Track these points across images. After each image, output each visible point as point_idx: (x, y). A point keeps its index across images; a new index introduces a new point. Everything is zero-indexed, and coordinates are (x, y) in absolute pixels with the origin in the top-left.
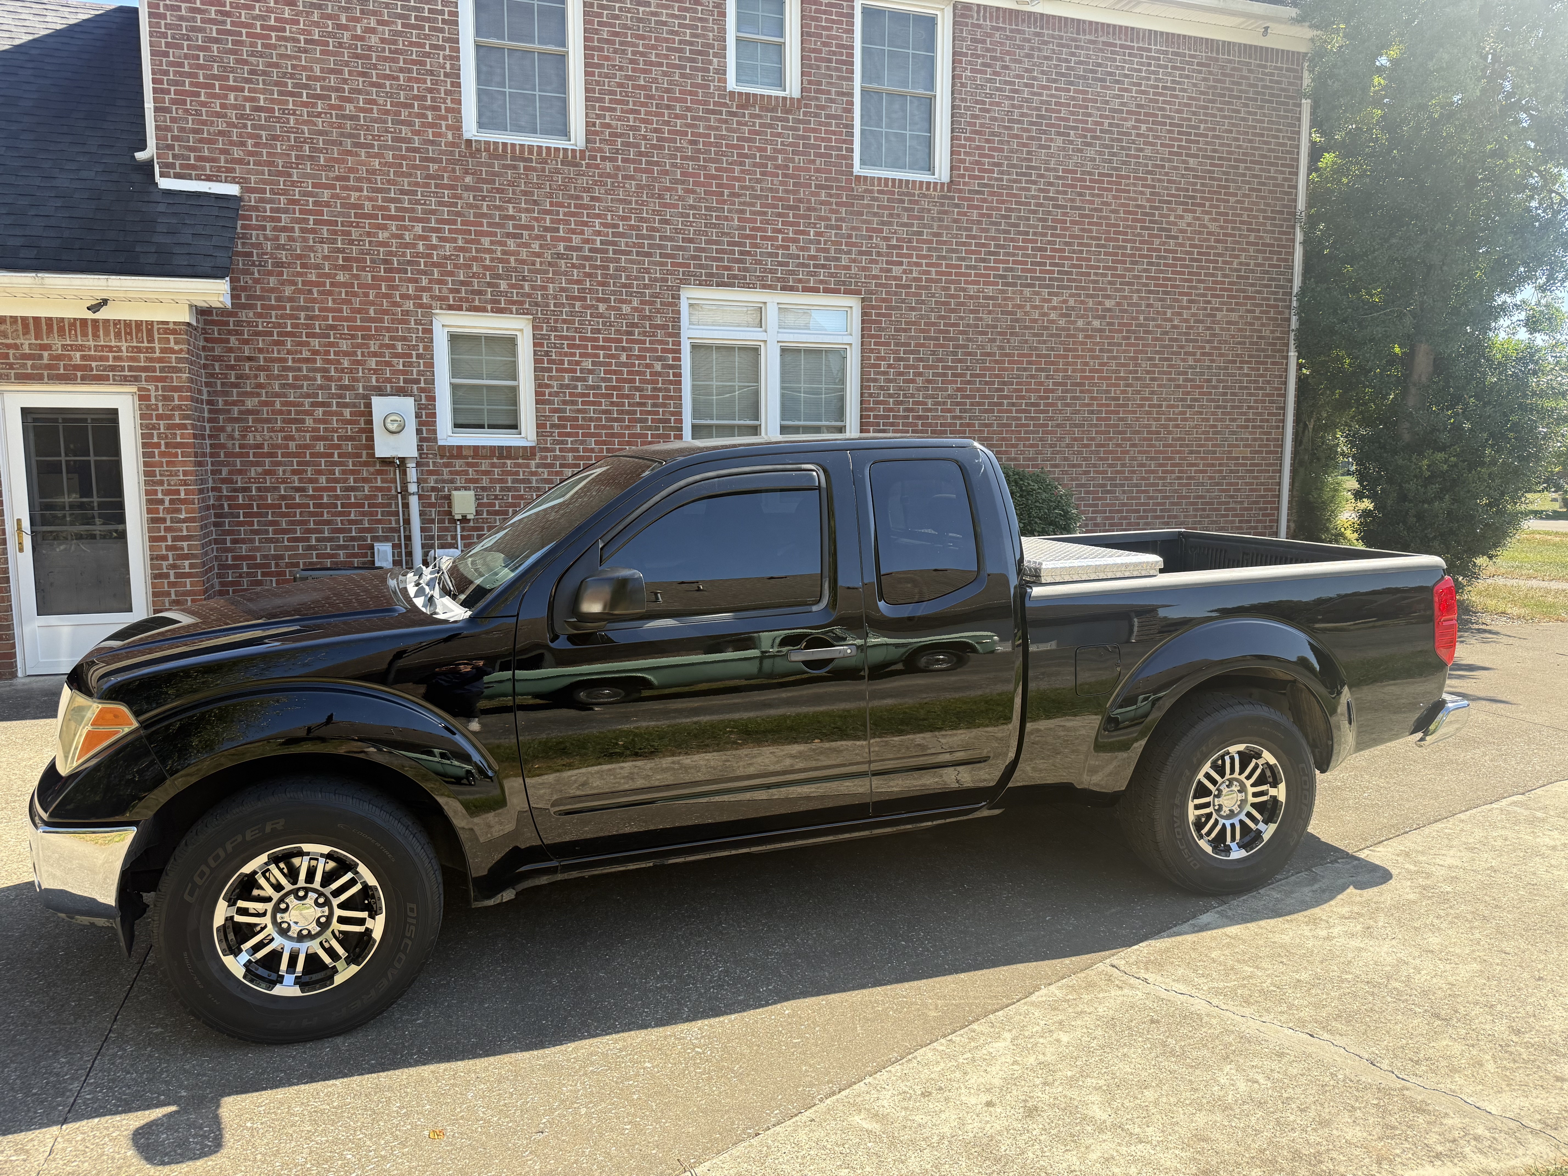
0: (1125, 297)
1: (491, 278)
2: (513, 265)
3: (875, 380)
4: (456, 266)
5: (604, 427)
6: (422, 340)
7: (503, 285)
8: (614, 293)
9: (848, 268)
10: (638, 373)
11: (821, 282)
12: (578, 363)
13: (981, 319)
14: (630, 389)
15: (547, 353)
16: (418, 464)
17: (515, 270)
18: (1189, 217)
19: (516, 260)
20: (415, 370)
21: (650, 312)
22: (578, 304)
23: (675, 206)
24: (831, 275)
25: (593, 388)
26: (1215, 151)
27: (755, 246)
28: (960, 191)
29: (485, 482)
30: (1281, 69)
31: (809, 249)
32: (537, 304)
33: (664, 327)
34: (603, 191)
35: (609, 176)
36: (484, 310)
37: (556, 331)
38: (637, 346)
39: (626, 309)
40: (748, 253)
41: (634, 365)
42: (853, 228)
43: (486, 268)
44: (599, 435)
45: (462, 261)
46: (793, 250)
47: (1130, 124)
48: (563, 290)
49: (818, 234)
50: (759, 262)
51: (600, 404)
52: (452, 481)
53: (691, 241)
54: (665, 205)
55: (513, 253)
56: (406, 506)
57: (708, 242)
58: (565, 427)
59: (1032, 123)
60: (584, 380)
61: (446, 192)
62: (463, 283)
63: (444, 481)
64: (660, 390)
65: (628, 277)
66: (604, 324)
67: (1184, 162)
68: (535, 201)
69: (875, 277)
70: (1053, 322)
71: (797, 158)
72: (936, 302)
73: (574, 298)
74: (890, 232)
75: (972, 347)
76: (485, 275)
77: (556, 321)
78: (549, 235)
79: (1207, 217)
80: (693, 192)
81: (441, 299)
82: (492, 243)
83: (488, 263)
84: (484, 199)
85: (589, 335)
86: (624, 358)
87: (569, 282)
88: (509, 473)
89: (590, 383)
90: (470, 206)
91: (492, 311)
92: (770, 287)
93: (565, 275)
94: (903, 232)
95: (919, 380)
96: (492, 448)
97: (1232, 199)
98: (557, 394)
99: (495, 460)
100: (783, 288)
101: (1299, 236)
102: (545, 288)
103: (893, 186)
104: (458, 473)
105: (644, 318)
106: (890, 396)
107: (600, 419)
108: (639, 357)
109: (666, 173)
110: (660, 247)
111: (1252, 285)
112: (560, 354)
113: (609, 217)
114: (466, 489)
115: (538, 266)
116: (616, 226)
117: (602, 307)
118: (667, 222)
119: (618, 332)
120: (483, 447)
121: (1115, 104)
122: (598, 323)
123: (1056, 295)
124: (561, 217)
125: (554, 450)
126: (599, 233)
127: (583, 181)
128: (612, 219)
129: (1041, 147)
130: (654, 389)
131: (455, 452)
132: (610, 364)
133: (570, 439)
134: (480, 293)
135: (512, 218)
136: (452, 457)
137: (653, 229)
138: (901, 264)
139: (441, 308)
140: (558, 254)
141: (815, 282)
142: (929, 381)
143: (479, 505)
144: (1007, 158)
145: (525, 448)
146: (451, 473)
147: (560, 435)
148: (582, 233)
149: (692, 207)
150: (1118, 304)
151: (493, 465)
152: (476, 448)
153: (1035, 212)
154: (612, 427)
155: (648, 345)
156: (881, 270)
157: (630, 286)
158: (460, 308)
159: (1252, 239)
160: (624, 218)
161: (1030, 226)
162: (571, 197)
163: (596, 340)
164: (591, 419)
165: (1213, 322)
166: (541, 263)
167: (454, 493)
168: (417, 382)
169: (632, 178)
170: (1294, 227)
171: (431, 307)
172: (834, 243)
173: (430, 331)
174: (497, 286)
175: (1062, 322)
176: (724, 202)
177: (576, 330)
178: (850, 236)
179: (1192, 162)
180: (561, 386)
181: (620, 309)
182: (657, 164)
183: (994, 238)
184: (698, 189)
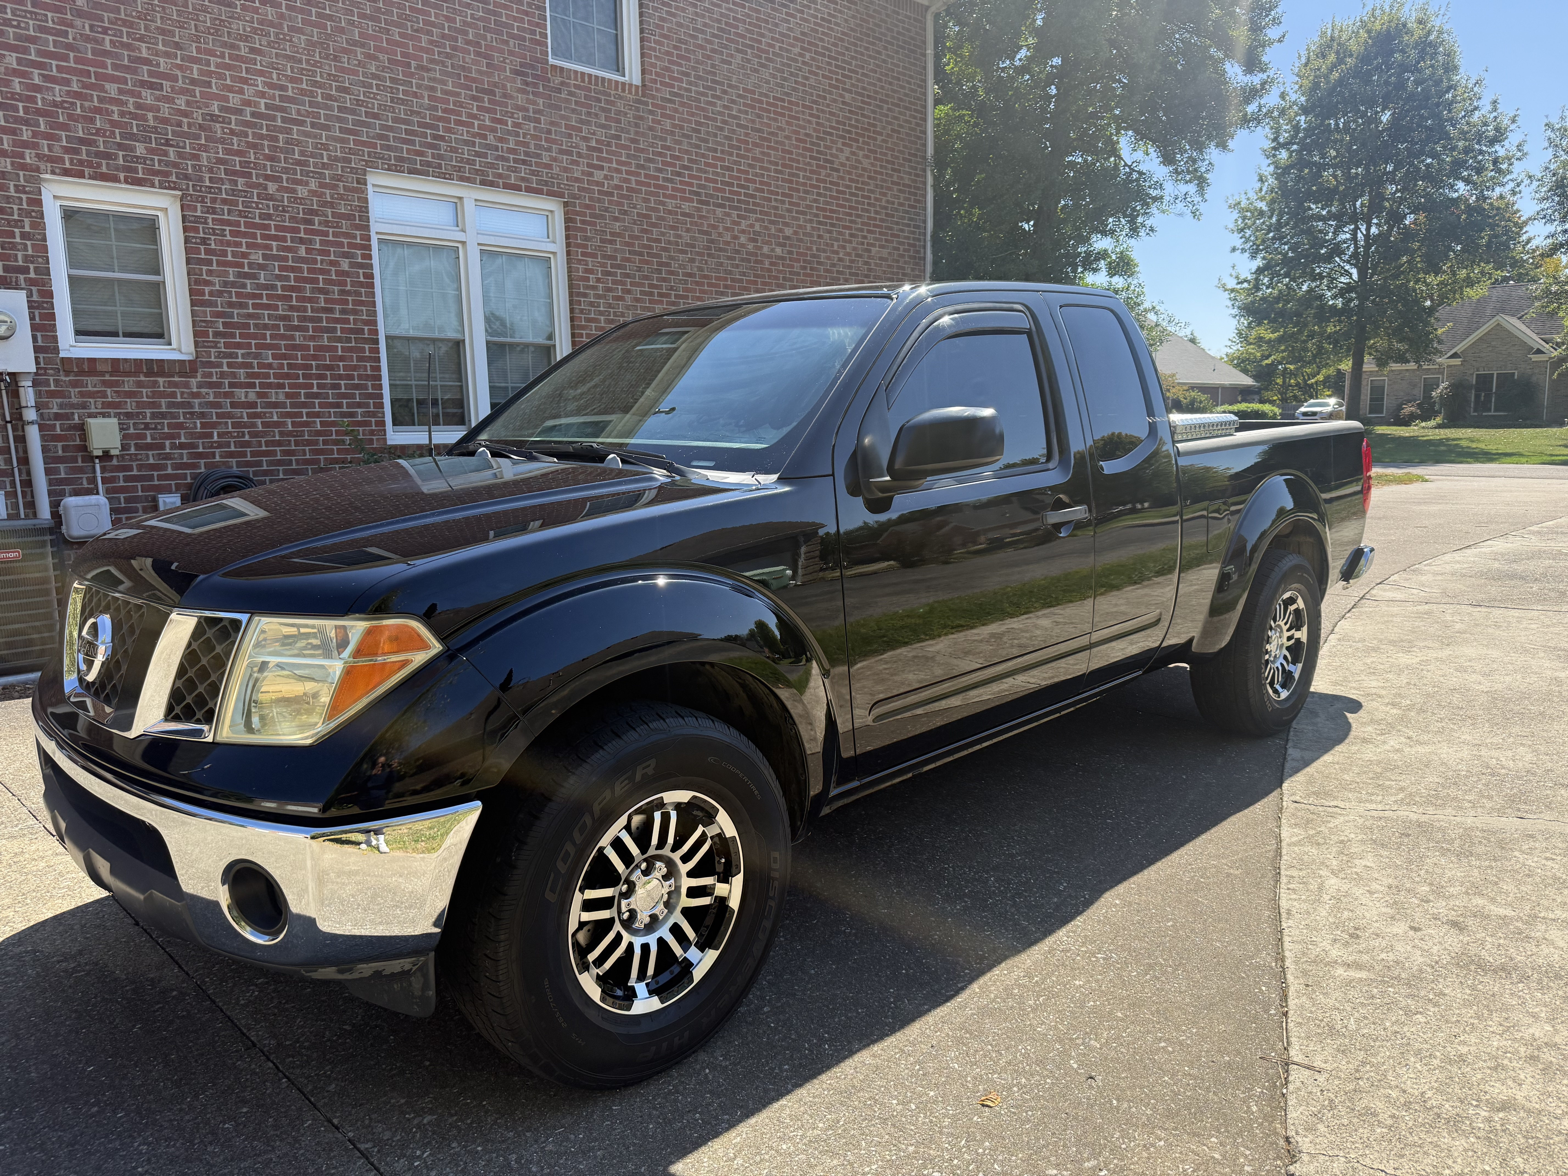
0: (800, 227)
1: (122, 138)
2: (151, 123)
3: (585, 295)
4: (71, 117)
5: (283, 337)
6: (28, 214)
7: (140, 149)
8: (286, 170)
9: (549, 166)
10: (322, 271)
11: (523, 179)
12: (245, 255)
13: (680, 237)
14: (313, 290)
15: (204, 241)
16: (35, 384)
17: (155, 130)
18: (847, 150)
19: (155, 118)
20: (20, 255)
21: (332, 197)
22: (241, 181)
23: (355, 73)
24: (533, 173)
25: (266, 287)
26: (864, 88)
27: (449, 130)
28: (653, 97)
29: (130, 406)
30: (910, 18)
31: (507, 141)
32: (187, 177)
33: (349, 217)
34: (264, 43)
35: (271, 24)
36: (115, 179)
37: (214, 213)
38: (318, 238)
39: (302, 191)
40: (442, 138)
41: (315, 261)
42: (552, 123)
43: (114, 124)
44: (277, 347)
45: (79, 111)
46: (491, 139)
47: (797, 50)
48: (220, 161)
49: (517, 125)
50: (454, 150)
51: (276, 308)
52: (84, 406)
53: (376, 116)
54: (343, 70)
55: (150, 109)
56: (21, 440)
57: (396, 120)
58: (233, 336)
59: (714, 35)
60: (254, 276)
61: (50, 15)
62: (82, 141)
63: (73, 406)
64: (348, 293)
65: (302, 153)
66: (276, 208)
67: (842, 96)
68: (177, 43)
69: (577, 180)
70: (742, 245)
71: (489, 35)
72: (638, 214)
73: (235, 173)
74: (589, 133)
75: (674, 265)
76: (113, 133)
77: (214, 200)
78: (198, 90)
79: (861, 153)
80: (376, 58)
81: (51, 159)
82: (121, 91)
83: (116, 117)
84: (105, 31)
85: (257, 220)
86: (302, 252)
87: (228, 152)
88: (162, 395)
89: (262, 281)
90: (87, 39)
91: (126, 182)
92: (468, 180)
93: (222, 143)
94: (601, 134)
95: (628, 297)
96: (138, 362)
97: (879, 138)
98: (220, 294)
99: (142, 378)
100: (483, 183)
101: (930, 180)
102: (196, 157)
103: (590, 82)
104: (91, 395)
105: (325, 204)
106: (601, 313)
107: (277, 327)
108: (322, 252)
109: (342, 31)
110: (340, 120)
111: (897, 223)
112: (222, 243)
113: (275, 76)
114: (104, 415)
115: (186, 129)
116: (283, 88)
117: (272, 187)
118: (345, 90)
119: (292, 219)
120: (126, 360)
121: (783, 28)
122: (268, 206)
123: (745, 218)
124: (212, 68)
125: (220, 365)
126: (262, 95)
127: (238, 26)
128: (279, 79)
129: (724, 61)
130: (342, 292)
131: (86, 367)
132: (286, 259)
133: (240, 352)
134: (107, 156)
135: (147, 62)
136: (81, 373)
137: (330, 97)
138: (601, 168)
139: (53, 173)
140: (211, 115)
141: (516, 178)
142: (637, 300)
143: (125, 437)
144: (694, 69)
145: (182, 362)
146: (82, 394)
147: (227, 345)
148: (241, 92)
149: (375, 76)
150: (796, 233)
151: (140, 384)
152: (115, 362)
153: (721, 129)
154: (292, 338)
155: (331, 238)
156: (583, 173)
157: (305, 164)
158: (81, 175)
159: (895, 179)
160: (293, 80)
161: (718, 143)
162: (225, 45)
163: (267, 227)
164: (266, 327)
165: (869, 257)
166: (190, 125)
167: (90, 421)
168: (26, 270)
169: (300, 31)
170: (925, 171)
171: (38, 170)
172: (534, 137)
173: (39, 203)
174: (133, 149)
175: (751, 246)
176: (412, 75)
177: (240, 214)
178: (549, 132)
179: (848, 97)
180: (225, 284)
181: (294, 191)
182: (330, 18)
183: (687, 152)
184: (380, 55)
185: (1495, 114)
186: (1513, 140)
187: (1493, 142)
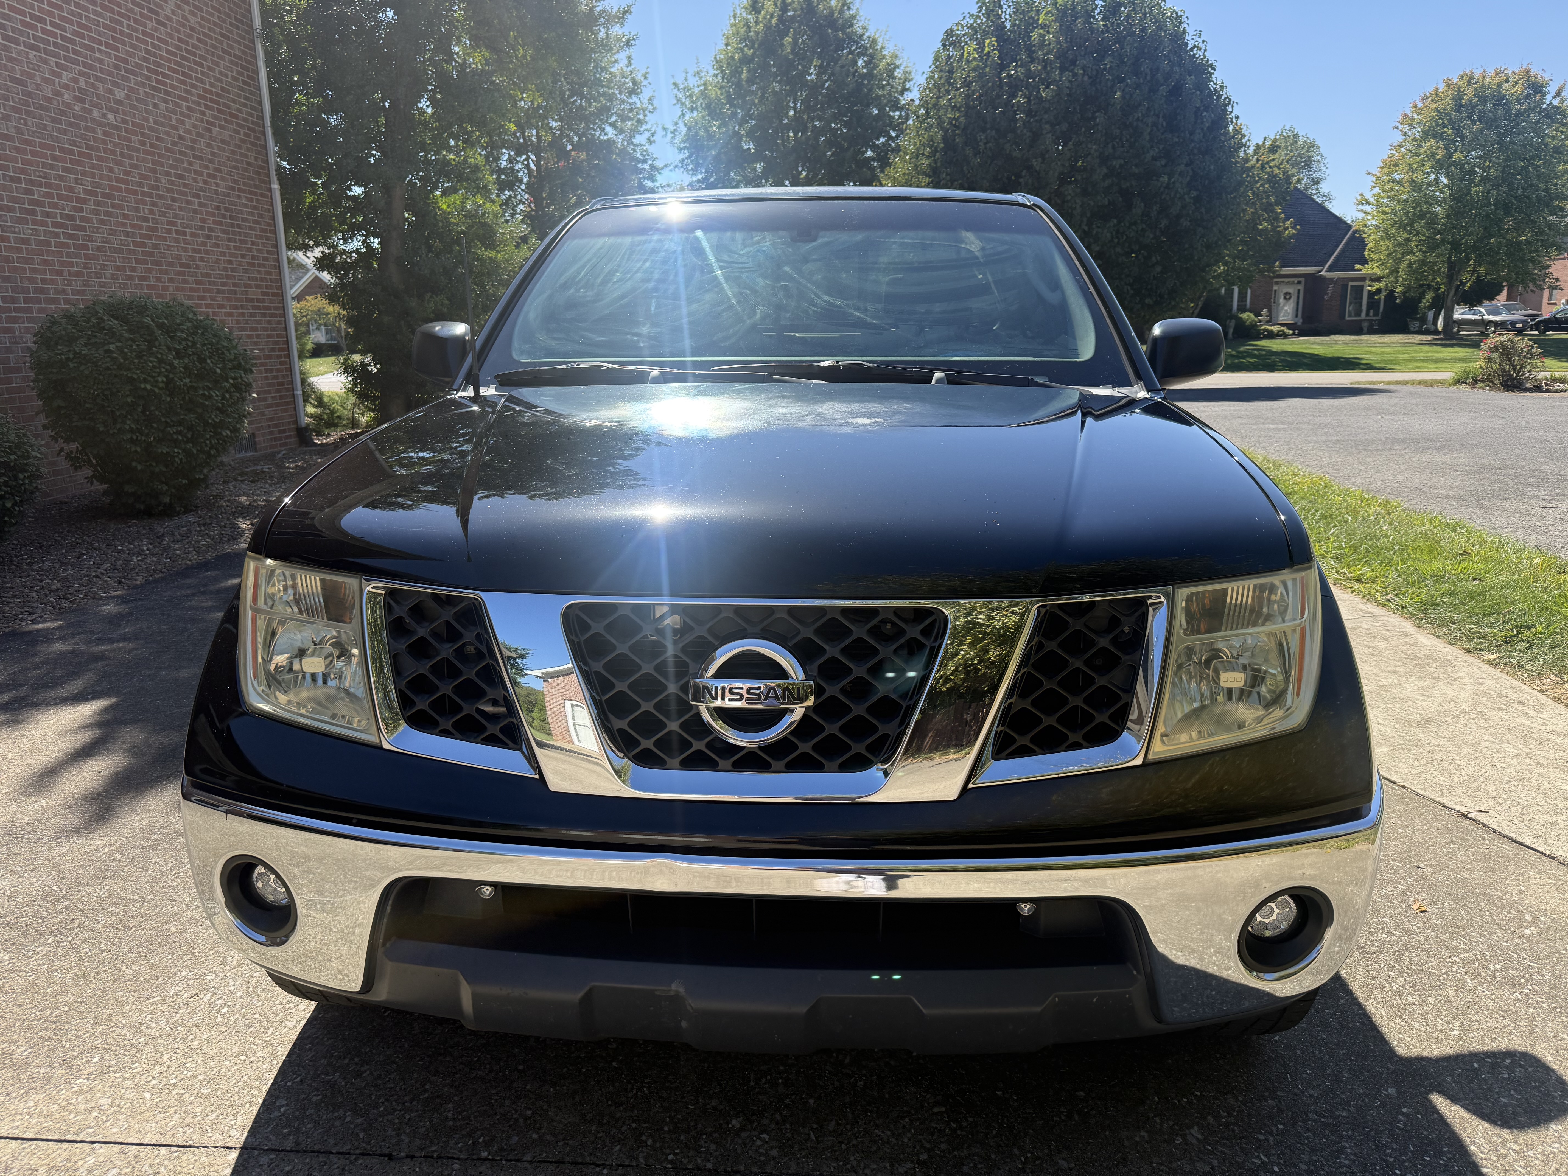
70: (67, 105)
101: (261, 55)
111: (234, 101)
123: (65, 68)
150: (128, 97)
159: (225, 47)
170: (254, 43)
175: (77, 108)
185: (629, 69)
186: (646, 94)
187: (632, 92)
